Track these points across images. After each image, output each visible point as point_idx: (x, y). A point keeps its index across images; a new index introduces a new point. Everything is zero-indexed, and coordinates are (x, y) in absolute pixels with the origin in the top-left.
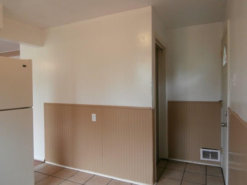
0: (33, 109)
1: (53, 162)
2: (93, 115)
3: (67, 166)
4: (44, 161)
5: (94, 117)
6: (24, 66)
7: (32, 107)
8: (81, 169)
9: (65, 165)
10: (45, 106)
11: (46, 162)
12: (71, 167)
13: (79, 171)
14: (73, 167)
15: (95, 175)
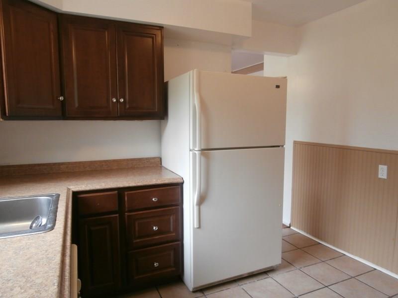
0: (284, 148)
1: (302, 230)
2: (380, 167)
3: (325, 241)
4: (289, 226)
5: (383, 172)
6: (278, 87)
7: (284, 146)
8: (349, 252)
9: (321, 239)
10: (295, 146)
11: (291, 228)
12: (331, 244)
13: (345, 255)
14: (334, 246)
15: (375, 269)
